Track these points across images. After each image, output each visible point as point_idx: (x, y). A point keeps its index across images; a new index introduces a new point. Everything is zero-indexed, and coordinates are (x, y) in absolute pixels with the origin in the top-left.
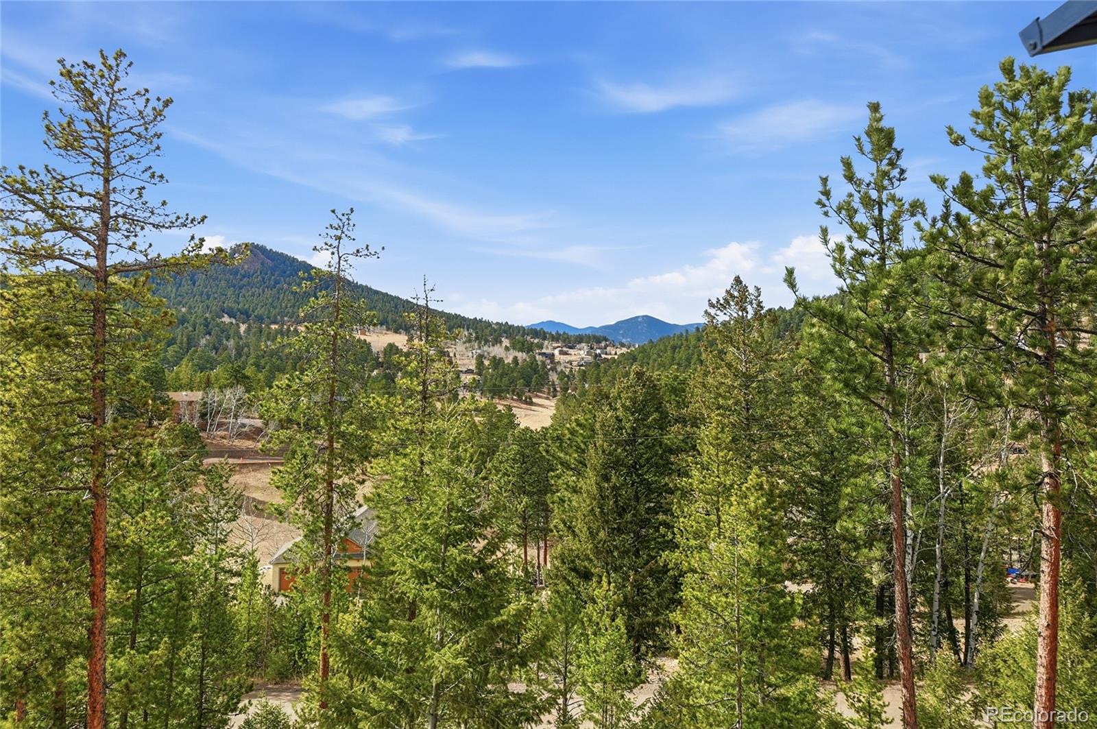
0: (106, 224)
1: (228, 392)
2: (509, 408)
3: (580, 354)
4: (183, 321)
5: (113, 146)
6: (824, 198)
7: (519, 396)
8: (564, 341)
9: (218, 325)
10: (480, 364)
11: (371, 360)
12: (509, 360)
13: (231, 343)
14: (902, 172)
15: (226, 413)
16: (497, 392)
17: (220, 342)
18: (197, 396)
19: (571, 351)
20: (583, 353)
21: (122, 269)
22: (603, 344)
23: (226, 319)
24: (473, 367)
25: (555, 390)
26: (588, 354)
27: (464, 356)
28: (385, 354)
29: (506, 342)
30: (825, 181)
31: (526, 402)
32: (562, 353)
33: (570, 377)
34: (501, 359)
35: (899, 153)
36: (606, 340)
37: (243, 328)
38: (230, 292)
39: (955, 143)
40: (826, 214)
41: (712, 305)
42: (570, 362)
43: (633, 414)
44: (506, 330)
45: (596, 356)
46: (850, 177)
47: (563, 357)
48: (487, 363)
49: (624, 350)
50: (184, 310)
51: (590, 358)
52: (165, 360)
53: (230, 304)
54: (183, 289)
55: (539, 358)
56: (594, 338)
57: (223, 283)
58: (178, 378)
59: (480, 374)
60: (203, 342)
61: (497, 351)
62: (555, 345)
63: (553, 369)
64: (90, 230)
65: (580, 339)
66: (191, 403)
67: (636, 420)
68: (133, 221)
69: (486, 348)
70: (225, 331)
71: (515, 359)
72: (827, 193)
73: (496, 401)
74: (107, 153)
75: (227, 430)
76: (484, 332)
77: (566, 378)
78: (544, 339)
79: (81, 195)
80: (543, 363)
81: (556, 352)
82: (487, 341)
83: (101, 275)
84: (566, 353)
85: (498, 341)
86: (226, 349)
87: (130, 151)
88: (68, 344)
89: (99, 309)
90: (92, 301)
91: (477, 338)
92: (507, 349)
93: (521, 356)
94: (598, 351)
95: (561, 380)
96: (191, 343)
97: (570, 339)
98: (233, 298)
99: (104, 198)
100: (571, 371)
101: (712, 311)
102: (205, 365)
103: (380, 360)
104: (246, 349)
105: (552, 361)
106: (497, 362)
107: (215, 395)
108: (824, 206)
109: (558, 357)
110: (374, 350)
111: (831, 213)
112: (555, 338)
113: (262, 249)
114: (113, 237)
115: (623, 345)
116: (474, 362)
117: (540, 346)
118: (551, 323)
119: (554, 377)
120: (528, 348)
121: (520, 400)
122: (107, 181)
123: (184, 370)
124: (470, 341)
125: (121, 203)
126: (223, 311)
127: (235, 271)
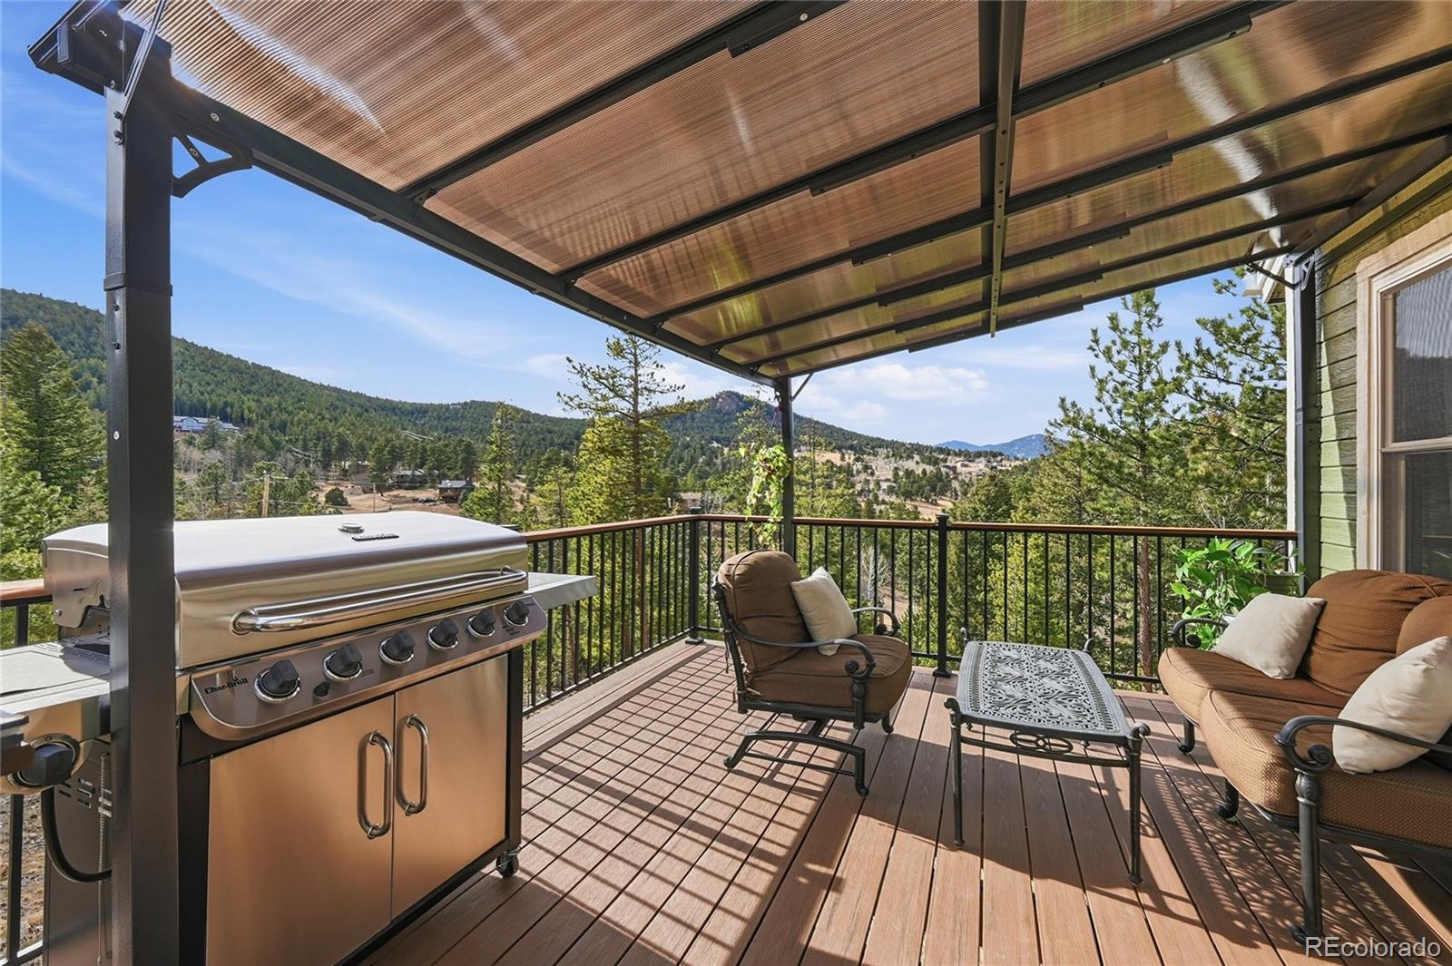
0: (636, 393)
1: (717, 493)
2: (916, 507)
3: (980, 466)
4: (687, 446)
5: (638, 352)
6: (1094, 345)
7: (927, 499)
8: (965, 456)
9: (710, 449)
10: (896, 474)
12: (919, 471)
13: (718, 461)
14: (1160, 320)
15: (716, 507)
16: (908, 495)
17: (711, 460)
18: (698, 496)
19: (971, 464)
20: (981, 466)
21: (645, 416)
22: (999, 458)
23: (715, 445)
24: (890, 477)
25: (957, 494)
26: (986, 466)
27: (883, 468)
29: (917, 458)
30: (1095, 332)
31: (932, 503)
32: (964, 465)
33: (970, 485)
34: (913, 471)
35: (1156, 307)
36: (1001, 454)
37: (726, 450)
38: (716, 426)
39: (1219, 291)
40: (1096, 356)
41: (1051, 424)
42: (970, 473)
43: (986, 506)
44: (917, 449)
45: (992, 468)
46: (1115, 328)
47: (964, 469)
48: (901, 473)
49: (1018, 463)
50: (688, 438)
51: (987, 470)
52: (678, 472)
53: (717, 434)
54: (688, 424)
55: (944, 470)
56: (991, 454)
57: (712, 420)
58: (685, 484)
59: (895, 482)
60: (701, 460)
61: (910, 465)
62: (957, 459)
63: (955, 478)
64: (630, 396)
65: (979, 455)
66: (694, 500)
67: (989, 510)
68: (650, 391)
69: (901, 462)
70: (714, 453)
71: (924, 472)
72: (1096, 341)
73: (908, 502)
74: (635, 355)
76: (899, 450)
77: (966, 486)
78: (949, 454)
79: (625, 378)
80: (947, 473)
81: (959, 465)
82: (901, 457)
83: (635, 417)
84: (966, 466)
85: (910, 457)
86: (715, 464)
87: (646, 354)
88: (623, 455)
89: (636, 437)
90: (632, 433)
91: (893, 455)
92: (917, 463)
93: (929, 469)
94: (995, 464)
95: (962, 486)
96: (693, 460)
97: (970, 455)
98: (719, 430)
99: (635, 379)
100: (971, 480)
101: (1051, 429)
102: (702, 476)
104: (728, 465)
105: (955, 472)
106: (909, 473)
107: (709, 496)
108: (1094, 350)
109: (960, 469)
111: (1101, 355)
112: (956, 454)
113: (737, 395)
114: (640, 399)
115: (1017, 459)
116: (891, 473)
117: (945, 460)
118: (954, 442)
119: (955, 484)
120: (935, 462)
121: (927, 502)
122: (636, 371)
123: (689, 478)
124: (888, 457)
125: (644, 380)
126: (712, 439)
127: (719, 412)
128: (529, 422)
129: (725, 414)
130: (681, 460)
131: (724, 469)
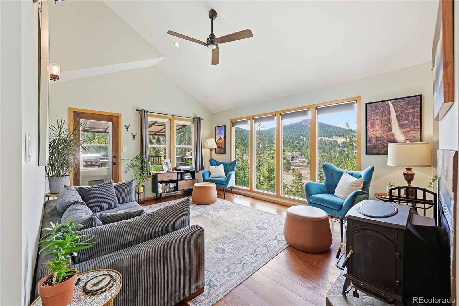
1: (297, 153)
4: (291, 138)
9: (299, 138)
11: (338, 145)
13: (302, 143)
15: (297, 157)
17: (299, 142)
23: (301, 137)
28: (342, 144)
37: (305, 139)
50: (292, 135)
53: (302, 133)
54: (292, 131)
60: (295, 142)
66: (289, 155)
70: (300, 140)
75: (297, 161)
86: (300, 143)
96: (293, 142)
98: (303, 132)
102: (295, 147)
103: (340, 145)
104: (305, 144)
107: (295, 154)
110: (339, 143)
126: (300, 135)
127: (303, 126)
128: (243, 132)
129: (305, 127)
130: (289, 142)
131: (303, 145)
